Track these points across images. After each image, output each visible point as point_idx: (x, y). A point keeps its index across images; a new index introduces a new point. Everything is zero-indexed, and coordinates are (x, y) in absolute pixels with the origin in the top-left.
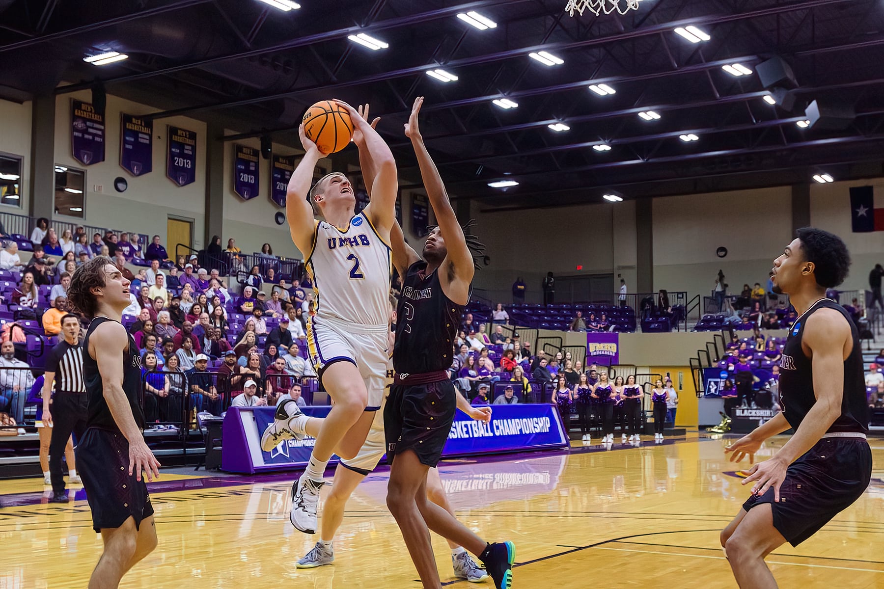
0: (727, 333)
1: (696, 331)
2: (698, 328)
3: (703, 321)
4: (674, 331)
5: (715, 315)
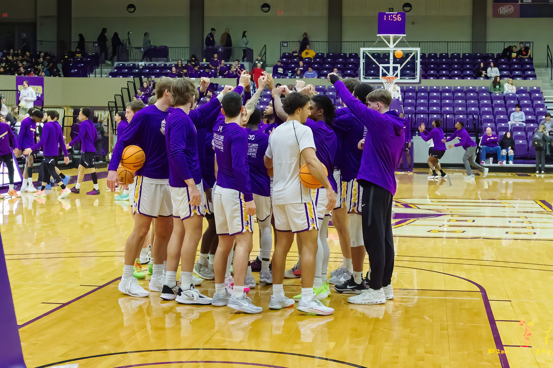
0: (137, 79)
1: (111, 77)
2: (113, 75)
3: (116, 68)
4: (92, 75)
5: (126, 63)
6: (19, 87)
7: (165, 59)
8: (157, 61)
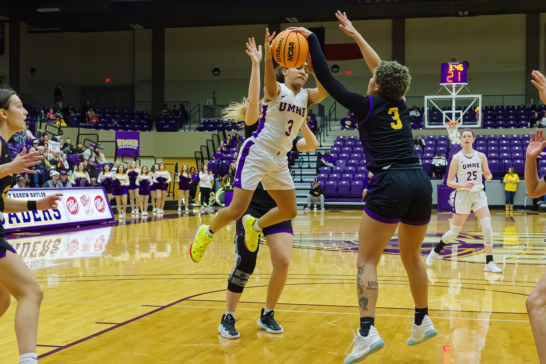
1: (198, 131)
3: (203, 124)
4: (181, 131)
6: (118, 140)
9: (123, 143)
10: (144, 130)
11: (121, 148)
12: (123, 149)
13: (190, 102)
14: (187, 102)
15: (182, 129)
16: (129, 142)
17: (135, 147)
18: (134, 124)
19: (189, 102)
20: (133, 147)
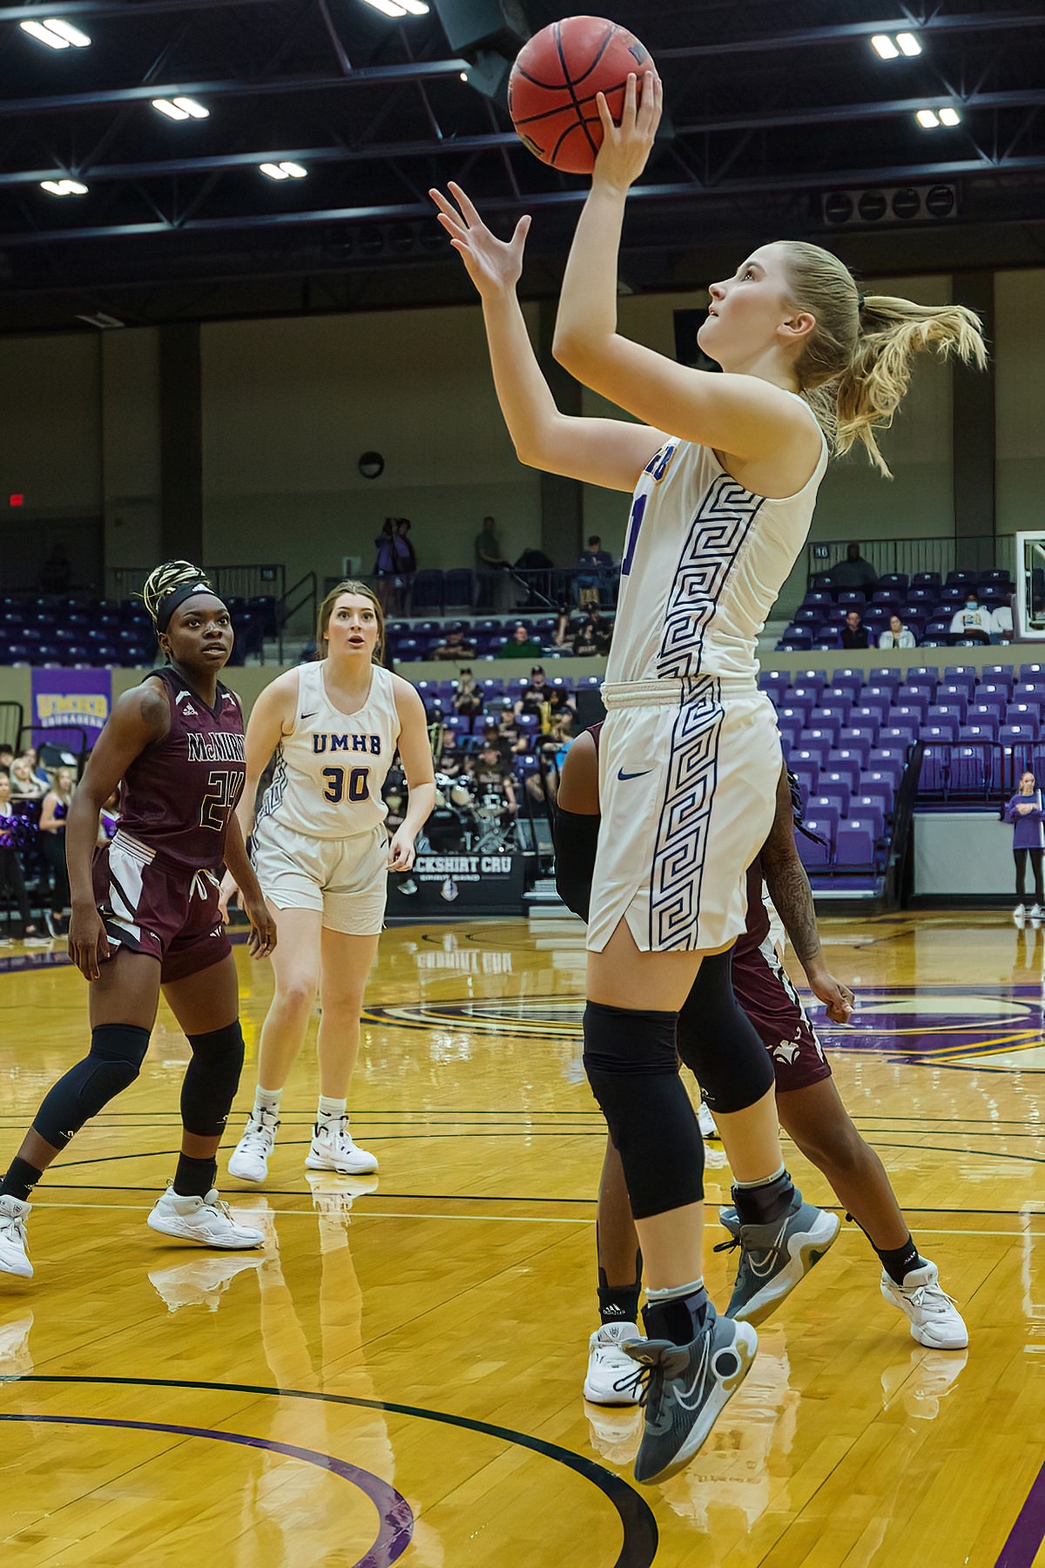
4: (252, 663)
6: (42, 699)
7: (463, 607)
8: (443, 615)
9: (56, 709)
10: (128, 662)
11: (52, 722)
12: (56, 728)
13: (283, 568)
14: (273, 568)
15: (256, 658)
16: (79, 704)
17: (96, 718)
18: (98, 643)
19: (281, 566)
20: (89, 720)
